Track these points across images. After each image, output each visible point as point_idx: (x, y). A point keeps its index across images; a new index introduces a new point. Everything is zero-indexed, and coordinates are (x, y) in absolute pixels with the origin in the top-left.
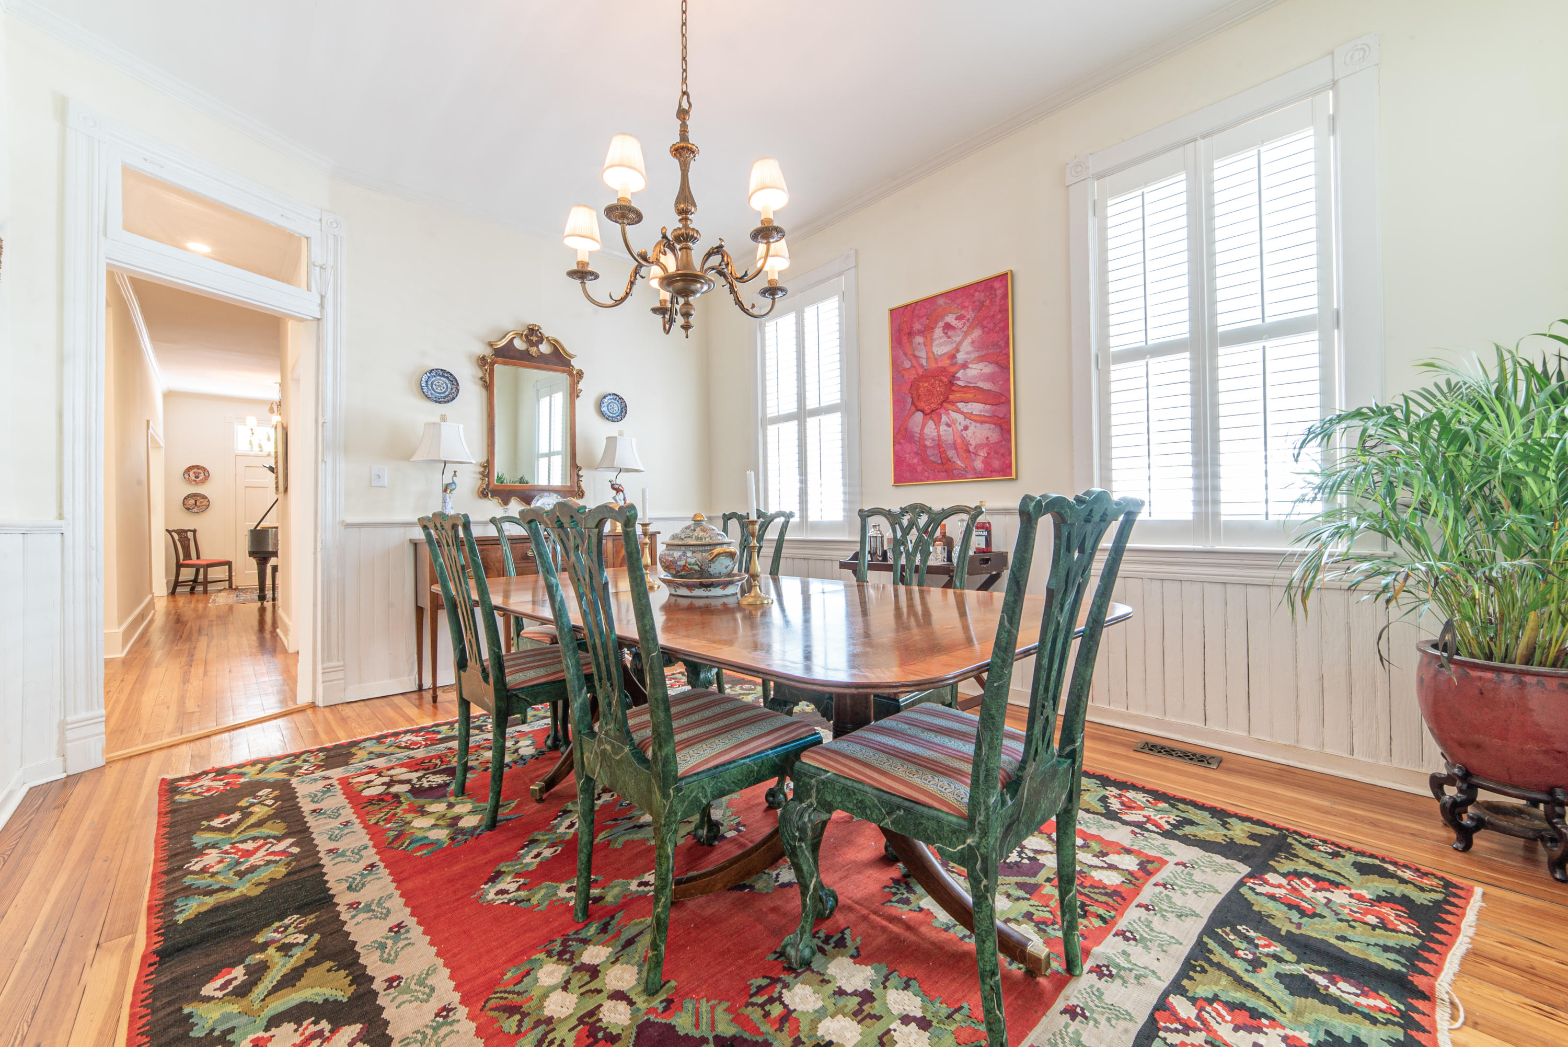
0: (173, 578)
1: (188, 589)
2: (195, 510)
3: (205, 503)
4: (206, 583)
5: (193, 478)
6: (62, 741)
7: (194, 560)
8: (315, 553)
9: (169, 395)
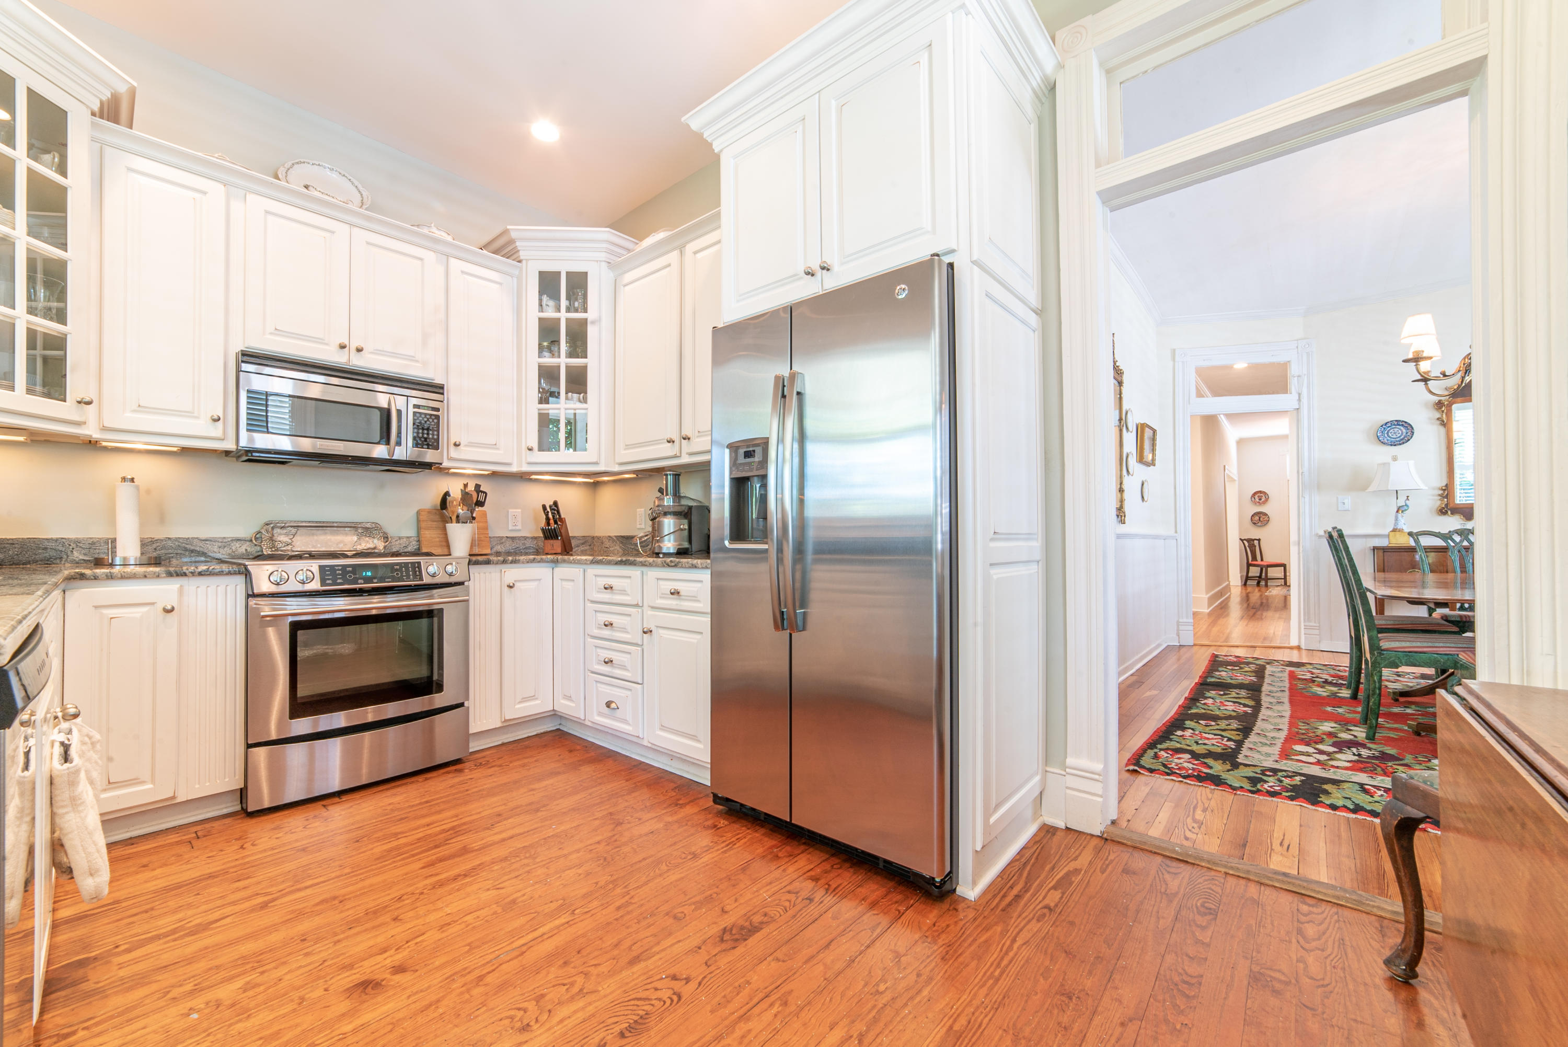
0: (1245, 574)
1: (1255, 583)
2: (1259, 524)
3: (1266, 518)
4: (1267, 579)
5: (1257, 500)
6: (1178, 630)
7: (1259, 562)
8: (1299, 553)
9: (1240, 442)
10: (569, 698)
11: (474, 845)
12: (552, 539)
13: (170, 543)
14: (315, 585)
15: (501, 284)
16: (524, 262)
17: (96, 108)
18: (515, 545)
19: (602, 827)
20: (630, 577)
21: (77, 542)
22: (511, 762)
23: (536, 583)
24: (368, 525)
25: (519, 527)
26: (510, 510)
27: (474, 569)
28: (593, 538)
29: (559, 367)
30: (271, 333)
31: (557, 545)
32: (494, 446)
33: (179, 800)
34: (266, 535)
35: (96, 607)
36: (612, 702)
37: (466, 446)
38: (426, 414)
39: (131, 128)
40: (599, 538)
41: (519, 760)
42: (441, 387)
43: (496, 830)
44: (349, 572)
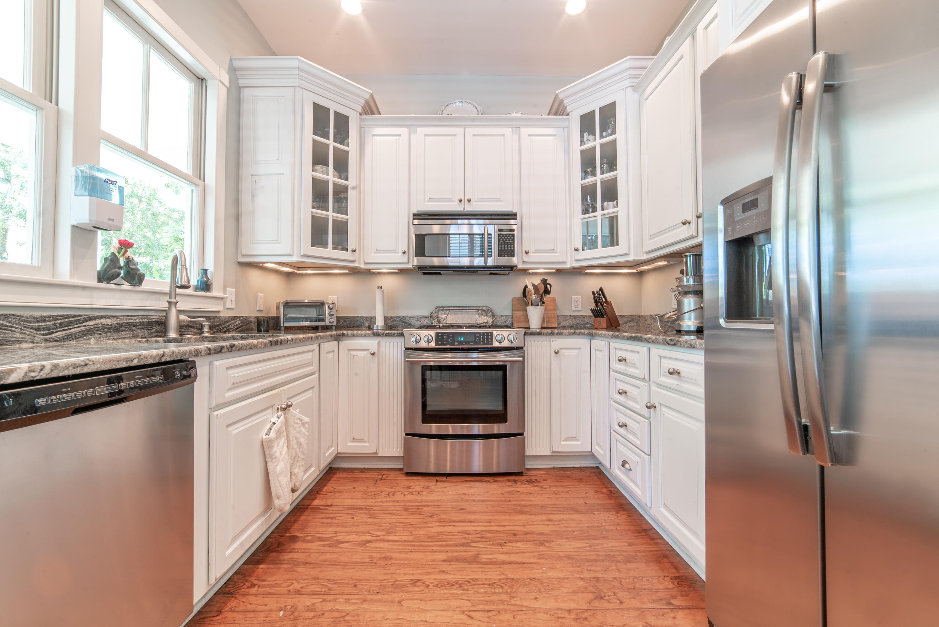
10: (600, 446)
11: (483, 557)
12: (600, 317)
13: (397, 319)
14: (433, 345)
15: (555, 135)
16: (570, 114)
17: (360, 109)
18: (576, 321)
19: (583, 592)
20: (638, 352)
21: (367, 318)
22: (550, 487)
23: (577, 351)
24: (484, 308)
25: (580, 309)
26: (573, 297)
27: (528, 338)
28: (639, 316)
29: (596, 184)
30: (428, 201)
31: (603, 321)
32: (553, 251)
33: (380, 455)
34: (435, 315)
35: (349, 350)
36: (627, 462)
37: (533, 253)
38: (506, 235)
39: (380, 114)
40: (643, 316)
41: (556, 486)
42: (515, 215)
43: (505, 549)
44: (451, 337)
